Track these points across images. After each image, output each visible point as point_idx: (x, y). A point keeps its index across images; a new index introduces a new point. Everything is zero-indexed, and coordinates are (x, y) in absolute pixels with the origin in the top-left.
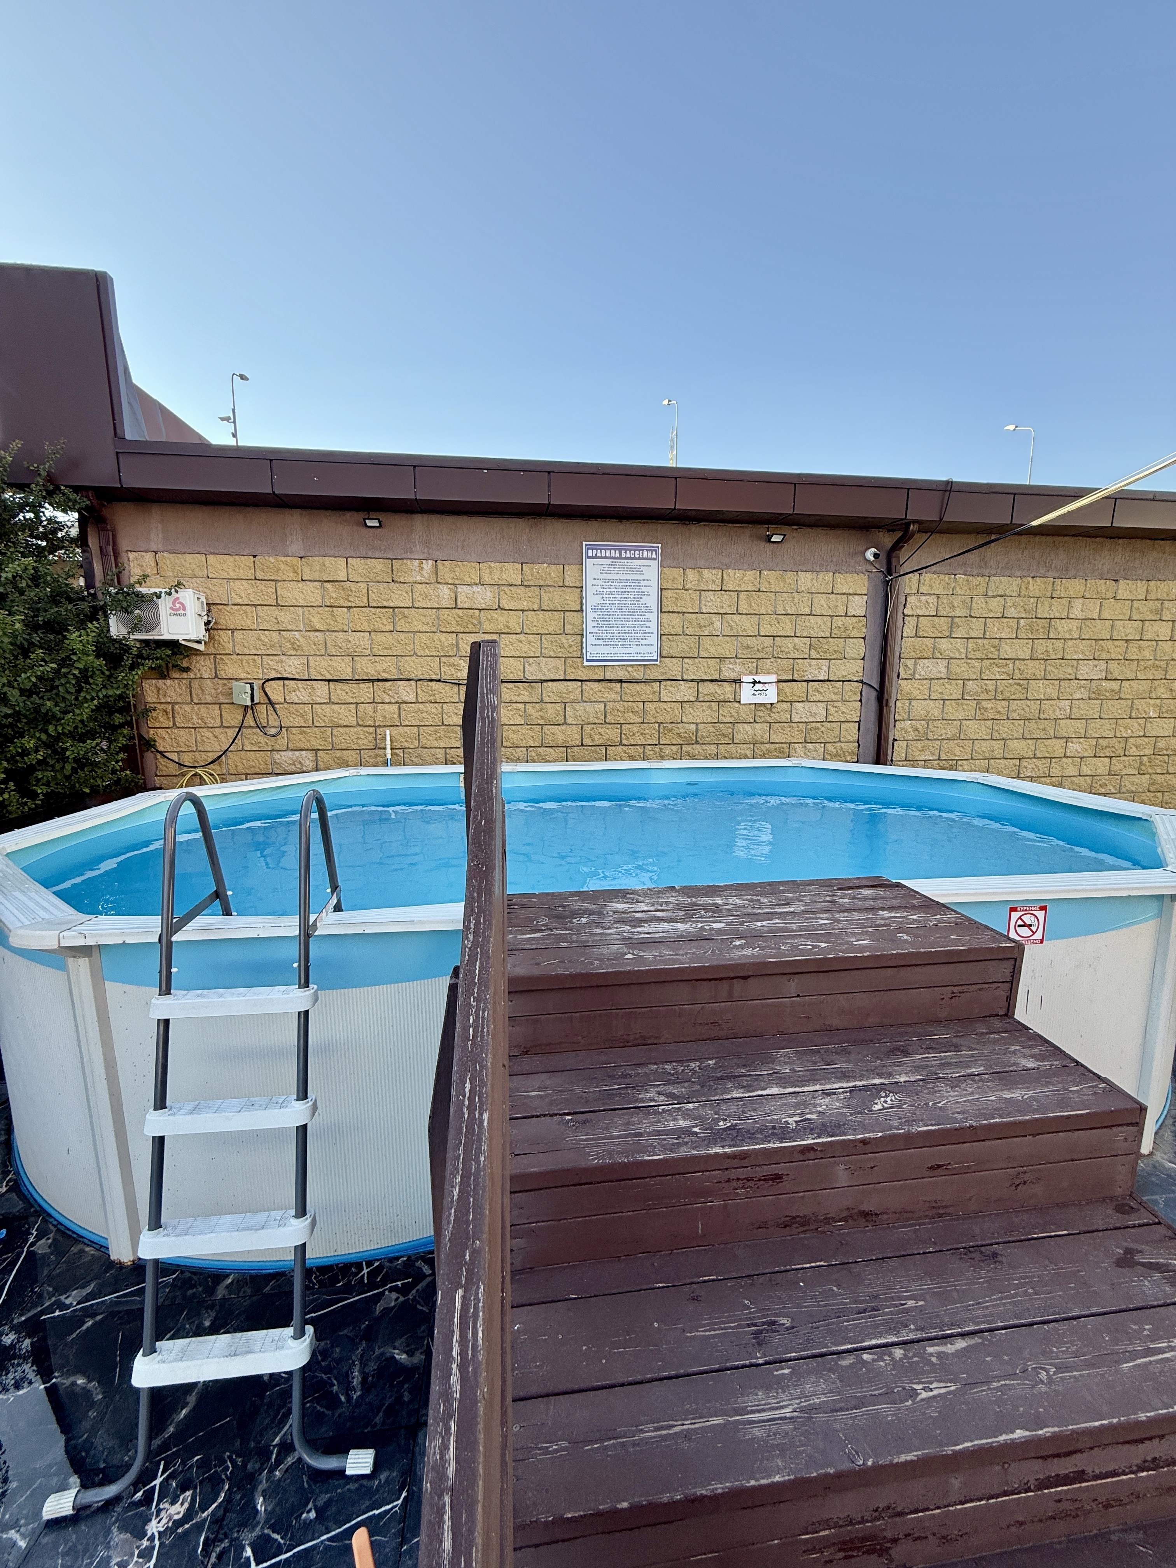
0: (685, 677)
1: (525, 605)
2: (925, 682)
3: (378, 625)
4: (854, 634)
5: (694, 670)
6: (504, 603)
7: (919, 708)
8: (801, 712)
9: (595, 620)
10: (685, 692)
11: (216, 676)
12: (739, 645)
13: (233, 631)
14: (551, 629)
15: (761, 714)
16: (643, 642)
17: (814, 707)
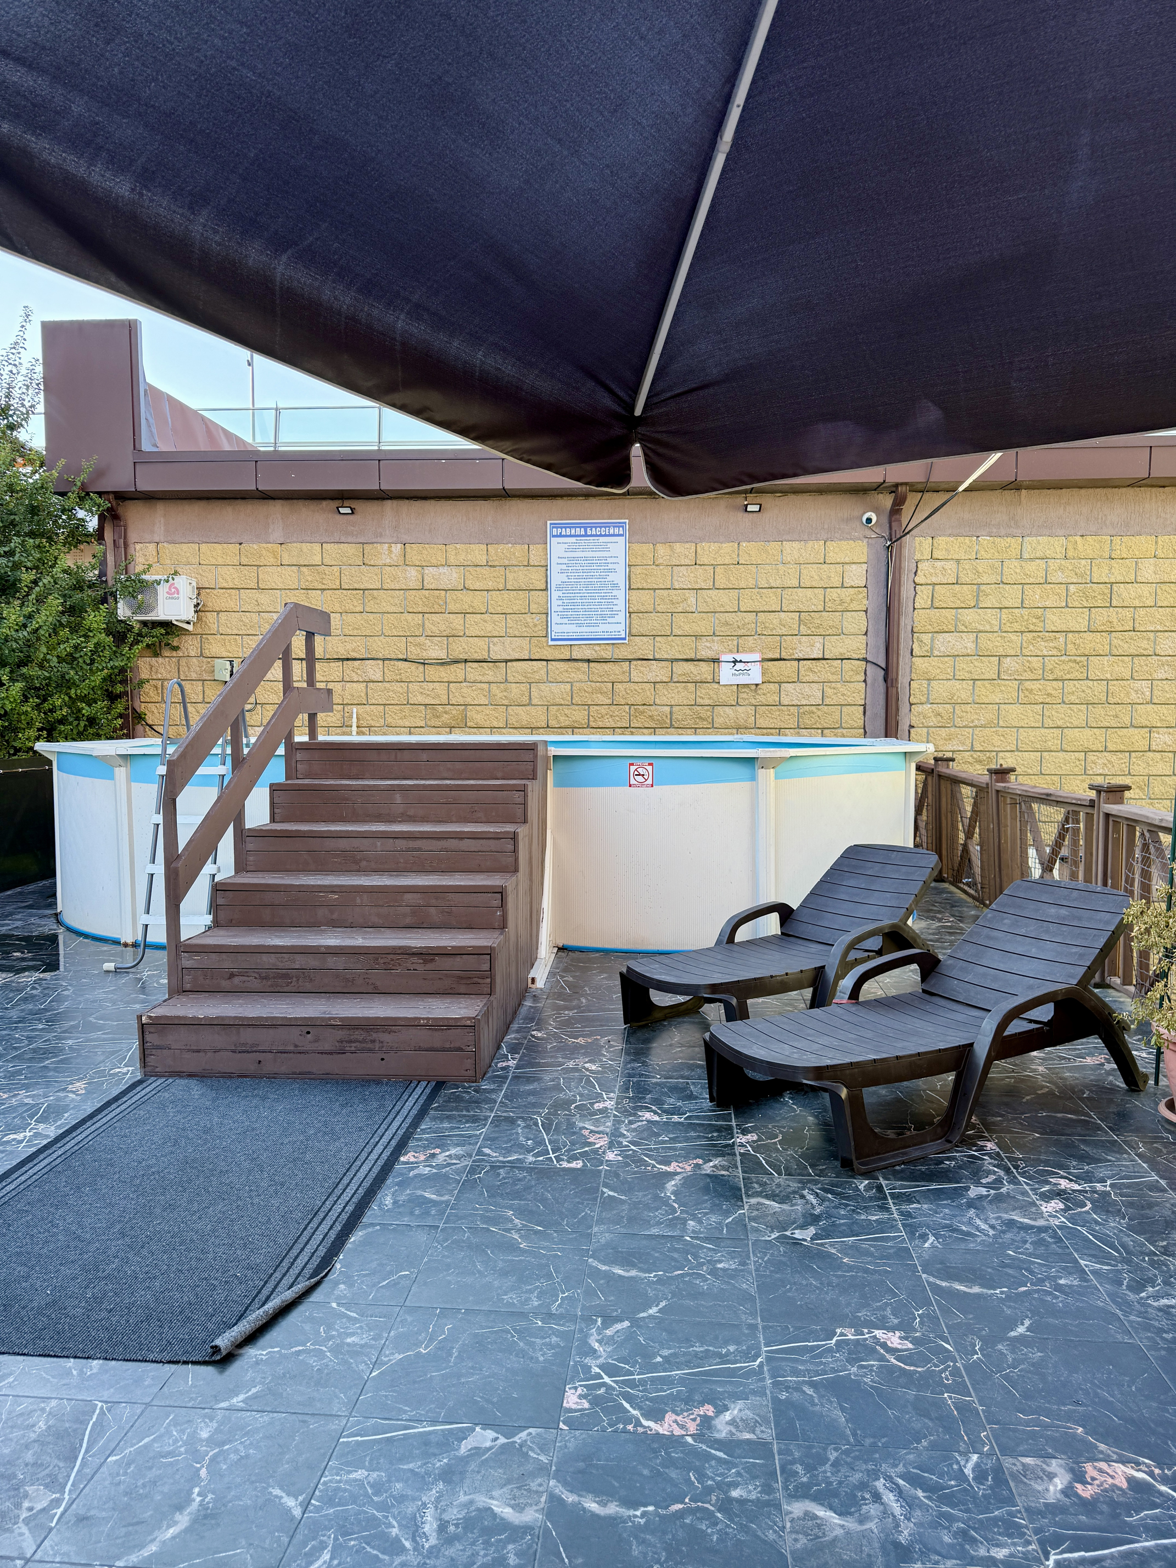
0: (657, 656)
1: (490, 585)
2: (946, 659)
3: (349, 607)
4: (854, 606)
5: (667, 649)
6: (469, 584)
7: (940, 689)
8: (791, 693)
9: (560, 598)
10: (658, 672)
11: (201, 655)
12: (717, 621)
13: (218, 612)
14: (515, 609)
15: (744, 696)
16: (610, 620)
17: (806, 688)
